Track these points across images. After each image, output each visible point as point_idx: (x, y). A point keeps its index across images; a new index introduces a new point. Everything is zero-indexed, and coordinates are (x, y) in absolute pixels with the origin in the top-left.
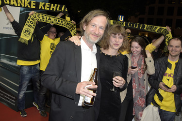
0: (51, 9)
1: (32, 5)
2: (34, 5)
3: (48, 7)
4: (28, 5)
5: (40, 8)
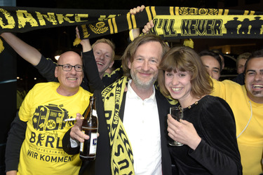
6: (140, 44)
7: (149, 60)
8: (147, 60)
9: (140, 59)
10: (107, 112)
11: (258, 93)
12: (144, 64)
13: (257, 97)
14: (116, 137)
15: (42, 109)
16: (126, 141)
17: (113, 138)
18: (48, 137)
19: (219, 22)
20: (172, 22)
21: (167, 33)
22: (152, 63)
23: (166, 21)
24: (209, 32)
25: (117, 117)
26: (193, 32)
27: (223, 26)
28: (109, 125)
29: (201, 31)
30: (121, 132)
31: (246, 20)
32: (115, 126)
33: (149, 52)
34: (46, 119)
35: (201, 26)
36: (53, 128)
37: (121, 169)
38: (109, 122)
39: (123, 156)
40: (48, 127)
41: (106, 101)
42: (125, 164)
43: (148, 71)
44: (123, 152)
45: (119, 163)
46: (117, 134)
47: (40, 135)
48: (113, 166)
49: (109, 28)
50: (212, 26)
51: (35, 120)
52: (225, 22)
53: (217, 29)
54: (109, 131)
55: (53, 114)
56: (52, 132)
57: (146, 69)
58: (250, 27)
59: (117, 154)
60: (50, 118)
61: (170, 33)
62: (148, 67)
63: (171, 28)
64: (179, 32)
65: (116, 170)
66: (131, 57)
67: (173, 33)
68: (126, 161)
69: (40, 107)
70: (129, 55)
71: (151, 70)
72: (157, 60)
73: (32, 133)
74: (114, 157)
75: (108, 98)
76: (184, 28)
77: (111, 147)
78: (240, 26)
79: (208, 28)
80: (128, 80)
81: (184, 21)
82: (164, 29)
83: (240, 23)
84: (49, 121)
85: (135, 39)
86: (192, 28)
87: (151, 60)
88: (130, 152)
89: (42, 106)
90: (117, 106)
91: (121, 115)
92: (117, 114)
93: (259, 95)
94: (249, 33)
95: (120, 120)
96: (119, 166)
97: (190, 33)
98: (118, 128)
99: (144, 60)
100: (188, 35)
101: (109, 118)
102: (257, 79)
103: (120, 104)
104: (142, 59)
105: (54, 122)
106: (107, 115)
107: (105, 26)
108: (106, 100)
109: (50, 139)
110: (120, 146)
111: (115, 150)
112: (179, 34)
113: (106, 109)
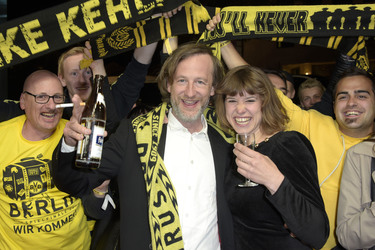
0: (113, 20)
1: (31, 44)
2: (39, 41)
3: (96, 20)
4: (16, 49)
5: (67, 37)
6: (181, 60)
7: (195, 81)
8: (191, 82)
9: (182, 81)
10: (141, 145)
11: (352, 121)
12: (188, 87)
13: (351, 128)
14: (154, 180)
15: (14, 170)
16: (169, 186)
17: (150, 181)
18: (37, 203)
19: (304, 14)
20: (244, 15)
21: (237, 31)
22: (199, 85)
23: (236, 15)
24: (291, 28)
25: (155, 152)
26: (271, 28)
27: (308, 19)
28: (144, 163)
29: (281, 27)
30: (162, 173)
31: (339, 11)
32: (152, 164)
33: (194, 70)
34: (25, 182)
35: (280, 19)
36: (39, 190)
37: (164, 225)
38: (144, 159)
39: (166, 207)
40: (32, 191)
41: (139, 132)
42: (168, 218)
43: (194, 97)
44: (165, 200)
45: (161, 217)
46: (155, 176)
47: (23, 204)
48: (152, 221)
49: (135, 40)
50: (294, 20)
51: (9, 188)
52: (311, 14)
53: (301, 22)
54: (144, 172)
55: (33, 172)
56: (40, 195)
57: (191, 94)
58: (343, 19)
59: (157, 204)
60: (31, 178)
61: (241, 30)
62: (194, 91)
63: (242, 23)
64: (252, 28)
65: (157, 226)
66: (170, 77)
67: (245, 30)
68: (169, 213)
69: (9, 168)
70: (166, 74)
71: (198, 96)
72: (206, 81)
73: (11, 205)
74: (152, 208)
75: (142, 128)
76: (258, 22)
77: (148, 194)
78: (330, 19)
79: (290, 21)
80: (168, 108)
81: (259, 14)
82: (234, 24)
83: (330, 14)
84: (32, 184)
85: (174, 52)
86: (269, 22)
87: (198, 81)
88: (174, 202)
89: (12, 166)
90: (154, 139)
91: (161, 151)
92: (155, 149)
93: (354, 125)
94: (342, 28)
95: (159, 157)
96: (161, 221)
97: (266, 30)
98: (157, 167)
99: (187, 81)
100: (263, 33)
101: (144, 154)
102: (351, 104)
103: (159, 135)
104: (184, 80)
105: (39, 183)
106: (141, 150)
107: (130, 38)
108: (139, 130)
109: (41, 204)
110: (160, 193)
111: (153, 198)
112: (252, 32)
113: (140, 141)
